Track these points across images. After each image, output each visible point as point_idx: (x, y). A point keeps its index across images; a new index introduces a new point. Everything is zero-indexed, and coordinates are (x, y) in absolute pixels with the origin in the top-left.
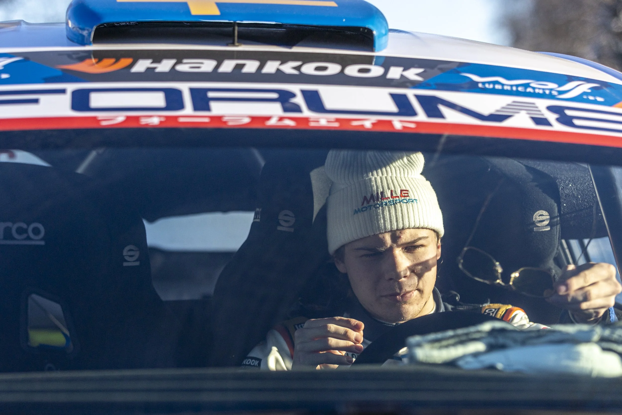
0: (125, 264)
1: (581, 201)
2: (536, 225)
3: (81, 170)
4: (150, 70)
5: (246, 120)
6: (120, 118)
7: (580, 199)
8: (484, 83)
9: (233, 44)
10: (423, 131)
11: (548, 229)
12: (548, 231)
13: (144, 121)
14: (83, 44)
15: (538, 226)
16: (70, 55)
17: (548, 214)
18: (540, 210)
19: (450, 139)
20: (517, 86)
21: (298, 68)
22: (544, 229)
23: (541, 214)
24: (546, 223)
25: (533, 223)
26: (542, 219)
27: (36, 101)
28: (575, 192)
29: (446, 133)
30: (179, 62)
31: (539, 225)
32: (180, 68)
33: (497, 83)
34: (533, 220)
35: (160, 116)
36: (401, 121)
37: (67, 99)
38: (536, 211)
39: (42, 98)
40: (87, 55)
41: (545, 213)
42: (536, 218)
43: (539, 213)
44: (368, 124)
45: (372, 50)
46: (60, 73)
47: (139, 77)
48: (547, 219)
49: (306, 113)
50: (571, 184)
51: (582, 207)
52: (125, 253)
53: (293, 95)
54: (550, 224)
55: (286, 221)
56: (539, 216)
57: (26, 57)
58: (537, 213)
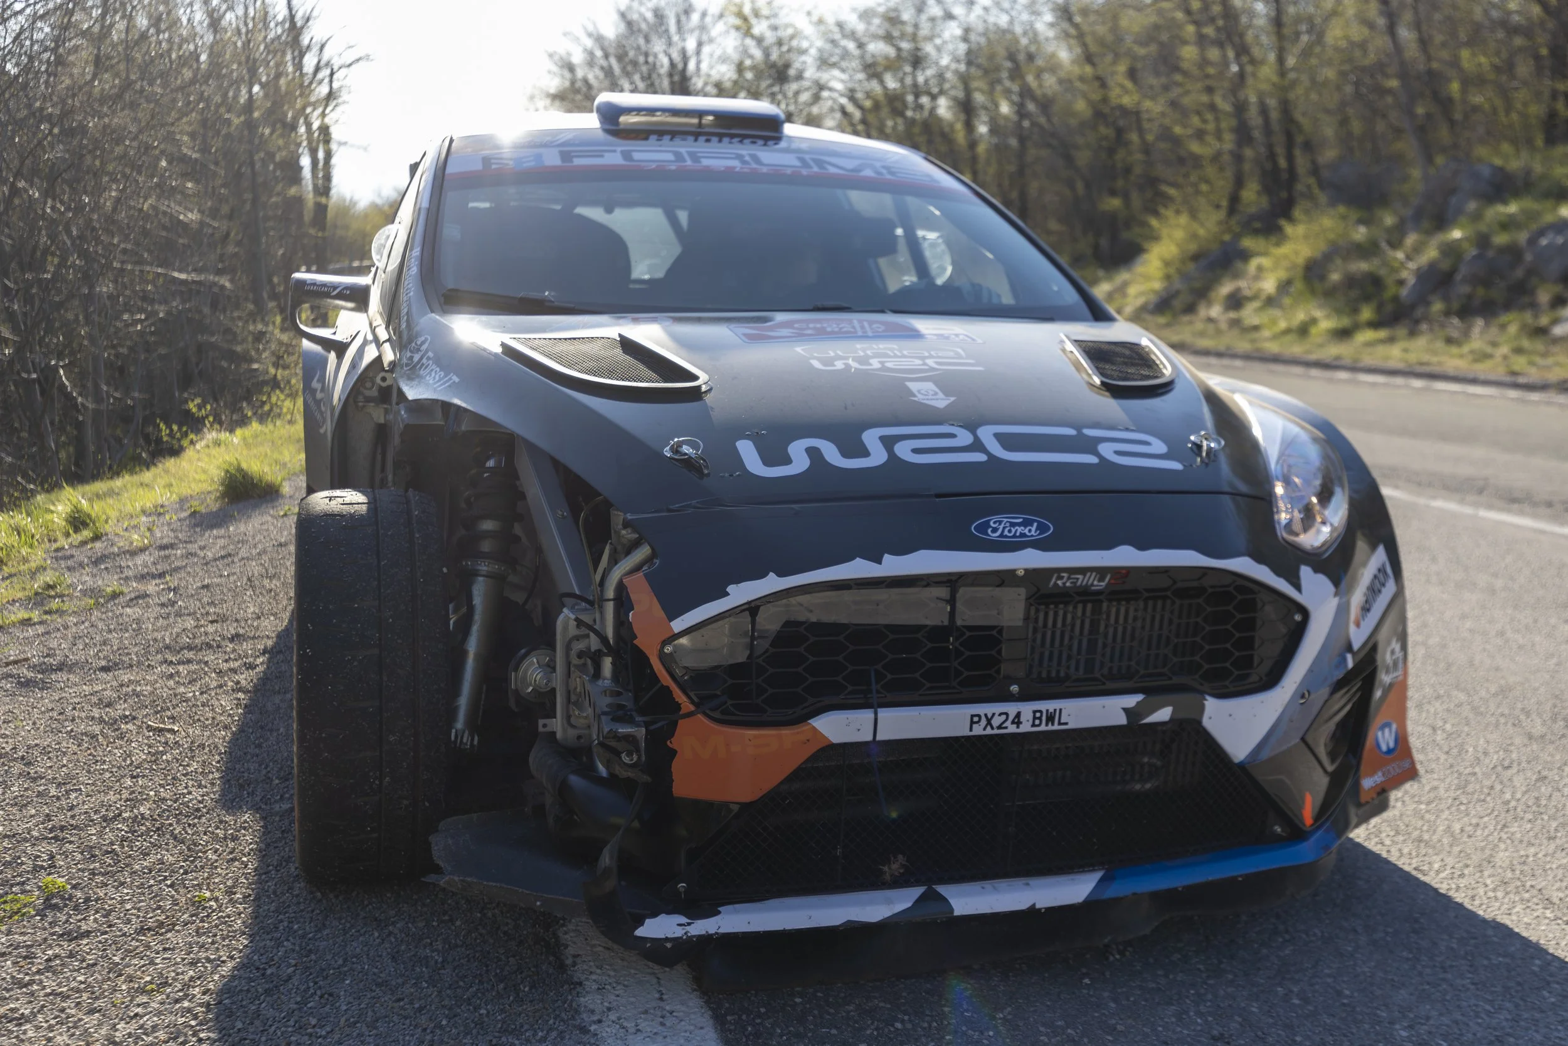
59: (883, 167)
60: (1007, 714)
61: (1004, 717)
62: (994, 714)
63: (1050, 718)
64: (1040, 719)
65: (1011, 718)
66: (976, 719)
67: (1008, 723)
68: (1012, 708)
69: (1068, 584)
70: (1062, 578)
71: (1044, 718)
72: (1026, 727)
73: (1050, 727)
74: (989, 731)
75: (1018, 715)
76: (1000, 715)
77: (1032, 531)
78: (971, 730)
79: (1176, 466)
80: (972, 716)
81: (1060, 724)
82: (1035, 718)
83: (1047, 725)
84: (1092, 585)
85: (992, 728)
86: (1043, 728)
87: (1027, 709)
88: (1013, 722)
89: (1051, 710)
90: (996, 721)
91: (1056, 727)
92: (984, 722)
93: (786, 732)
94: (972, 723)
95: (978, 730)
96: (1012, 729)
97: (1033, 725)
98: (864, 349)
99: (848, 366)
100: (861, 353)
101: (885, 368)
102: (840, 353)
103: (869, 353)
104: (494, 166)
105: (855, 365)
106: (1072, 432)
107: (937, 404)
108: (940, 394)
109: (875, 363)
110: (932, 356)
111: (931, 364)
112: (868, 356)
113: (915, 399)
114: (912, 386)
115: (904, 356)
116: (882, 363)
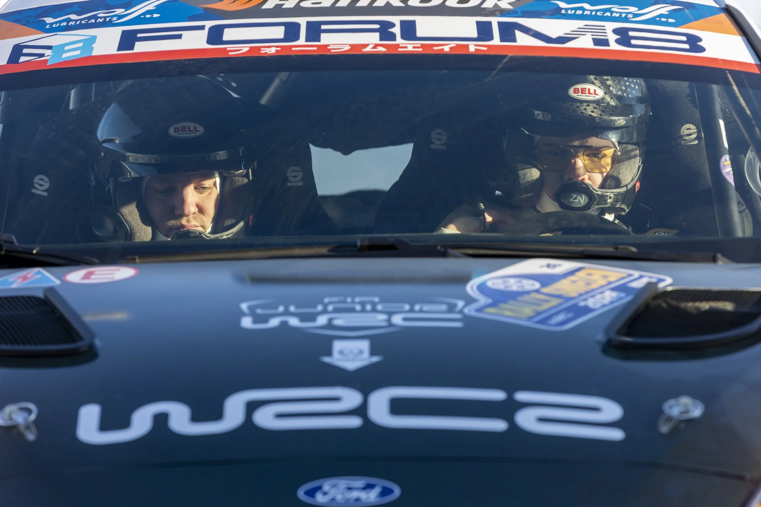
0: (289, 184)
1: (729, 115)
2: (684, 138)
3: (264, 100)
5: (347, 48)
6: (245, 49)
7: (728, 113)
8: (567, 9)
10: (491, 53)
11: (696, 142)
12: (696, 144)
13: (264, 51)
15: (686, 140)
17: (696, 128)
18: (687, 124)
19: (512, 59)
20: (597, 11)
22: (691, 142)
23: (689, 127)
24: (694, 136)
25: (681, 137)
26: (689, 133)
27: (179, 37)
28: (723, 106)
29: (510, 54)
31: (686, 138)
32: (304, 4)
34: (681, 134)
35: (277, 47)
36: (475, 45)
37: (204, 34)
38: (684, 125)
39: (184, 33)
41: (692, 126)
42: (683, 132)
43: (686, 127)
44: (447, 49)
46: (202, 12)
48: (694, 133)
49: (399, 40)
50: (721, 98)
51: (731, 120)
52: (288, 175)
53: (393, 25)
54: (698, 138)
55: (438, 139)
56: (687, 130)
58: (685, 126)
59: (616, 31)
77: (372, 497)
79: (617, 435)
98: (330, 303)
99: (284, 324)
100: (320, 308)
101: (330, 326)
102: (292, 309)
103: (330, 308)
104: (22, 59)
105: (294, 322)
106: (498, 395)
107: (351, 365)
108: (366, 354)
109: (322, 320)
110: (412, 310)
111: (397, 320)
112: (325, 311)
113: (327, 359)
114: (338, 345)
115: (374, 310)
116: (330, 320)
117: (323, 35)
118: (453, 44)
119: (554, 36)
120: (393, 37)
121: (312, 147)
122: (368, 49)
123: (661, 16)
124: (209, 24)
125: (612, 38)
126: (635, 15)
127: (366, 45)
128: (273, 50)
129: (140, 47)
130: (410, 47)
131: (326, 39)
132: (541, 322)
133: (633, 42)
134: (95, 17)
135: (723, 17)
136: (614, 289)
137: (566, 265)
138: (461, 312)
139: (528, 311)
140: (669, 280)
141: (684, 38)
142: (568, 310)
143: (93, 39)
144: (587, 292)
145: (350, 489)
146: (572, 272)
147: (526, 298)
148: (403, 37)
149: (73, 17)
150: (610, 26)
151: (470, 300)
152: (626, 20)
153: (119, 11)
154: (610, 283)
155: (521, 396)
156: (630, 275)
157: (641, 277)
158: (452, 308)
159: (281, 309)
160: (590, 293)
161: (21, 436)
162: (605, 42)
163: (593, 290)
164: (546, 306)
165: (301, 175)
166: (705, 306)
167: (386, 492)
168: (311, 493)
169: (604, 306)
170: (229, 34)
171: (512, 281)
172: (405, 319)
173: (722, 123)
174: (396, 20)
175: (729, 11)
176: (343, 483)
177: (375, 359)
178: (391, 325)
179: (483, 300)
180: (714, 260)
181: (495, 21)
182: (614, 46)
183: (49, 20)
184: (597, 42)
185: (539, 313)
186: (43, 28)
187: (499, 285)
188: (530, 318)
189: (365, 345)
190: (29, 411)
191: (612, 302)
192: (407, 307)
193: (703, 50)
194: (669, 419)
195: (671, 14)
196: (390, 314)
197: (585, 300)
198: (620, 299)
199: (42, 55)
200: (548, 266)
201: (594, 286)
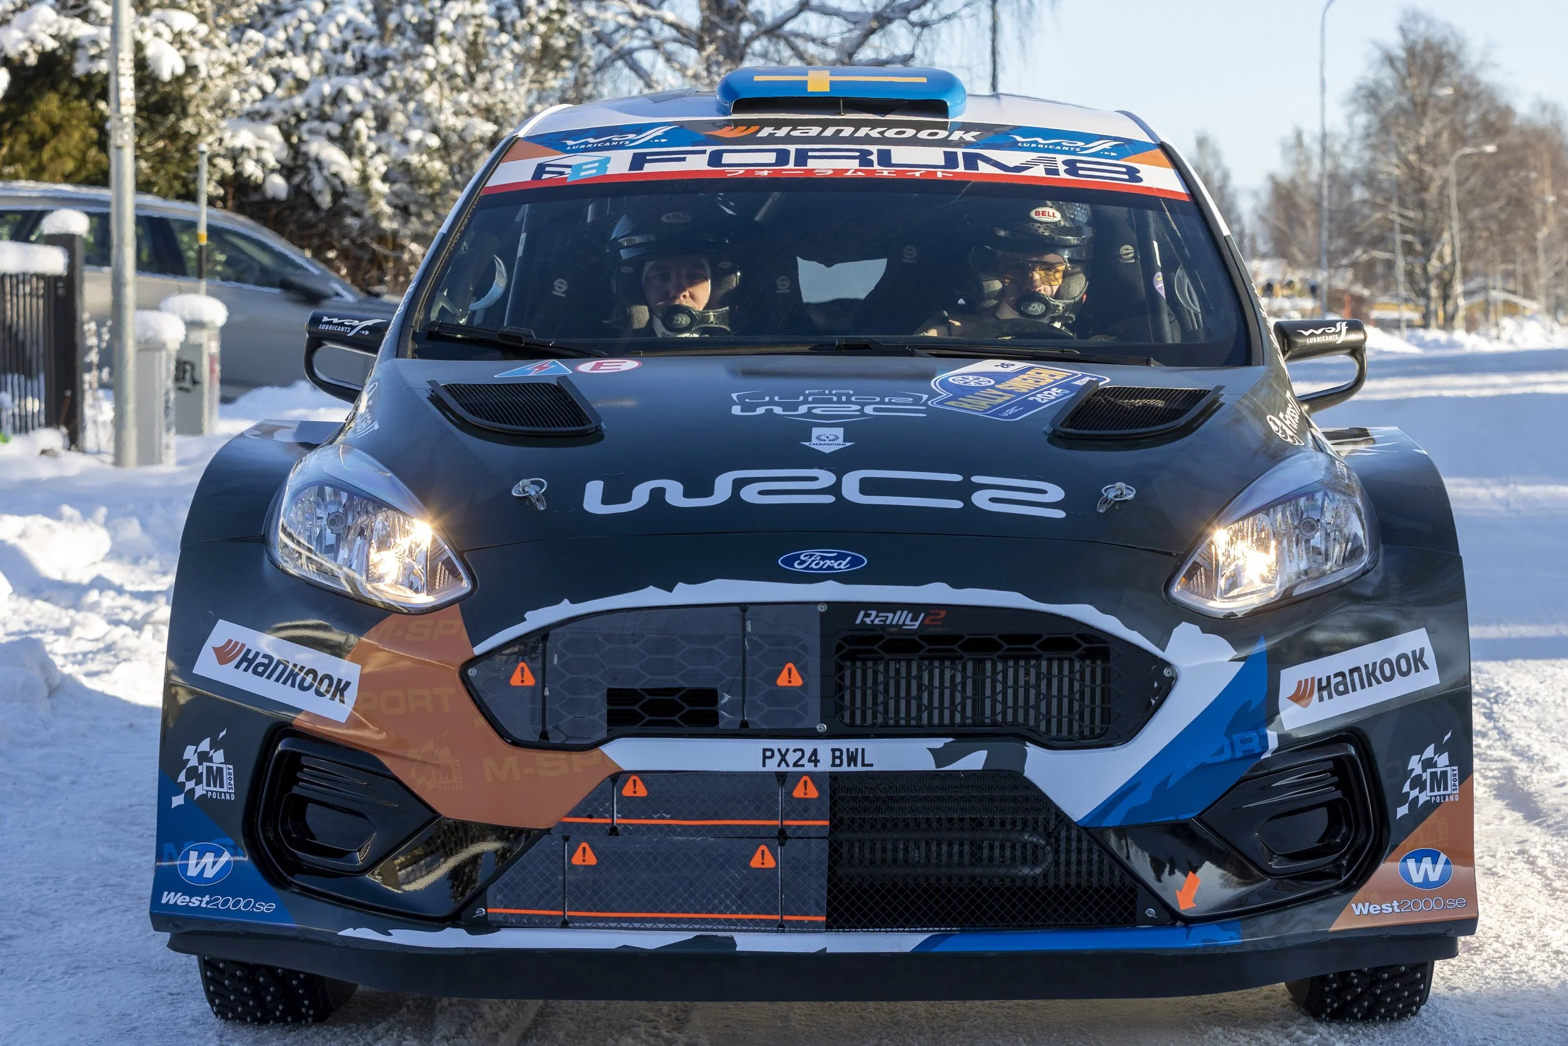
0: (778, 291)
1: (1162, 237)
2: (1122, 257)
3: (758, 218)
4: (771, 135)
5: (831, 172)
6: (741, 171)
8: (1023, 143)
9: (839, 114)
10: (956, 179)
12: (1133, 262)
13: (757, 173)
14: (726, 115)
15: (1124, 259)
16: (713, 123)
17: (1133, 249)
18: (1126, 245)
19: (975, 185)
20: (1049, 144)
21: (882, 133)
22: (1129, 261)
23: (1127, 248)
24: (1131, 255)
25: (1120, 256)
26: (1127, 253)
27: (684, 159)
28: (1157, 230)
29: (973, 181)
30: (794, 129)
31: (1124, 257)
32: (793, 133)
33: (1036, 142)
34: (1120, 253)
35: (769, 170)
36: (943, 172)
37: (706, 156)
38: (1122, 247)
39: (688, 157)
40: (728, 123)
41: (1129, 247)
42: (1122, 252)
43: (1124, 247)
44: (917, 174)
45: (947, 117)
46: (704, 138)
47: (763, 141)
48: (1132, 253)
49: (876, 167)
50: (1154, 222)
51: (1163, 241)
53: (871, 153)
54: (1135, 257)
55: (909, 255)
56: (1125, 250)
57: (681, 125)
59: (1065, 163)
60: (802, 750)
61: (799, 754)
62: (788, 750)
63: (852, 759)
64: (840, 758)
65: (807, 755)
66: (768, 754)
67: (804, 761)
68: (808, 746)
69: (877, 622)
70: (869, 615)
71: (845, 758)
72: (825, 765)
73: (852, 768)
74: (783, 768)
75: (815, 752)
76: (795, 751)
77: (843, 565)
78: (764, 765)
79: (1060, 514)
80: (765, 750)
81: (863, 765)
82: (834, 758)
83: (849, 765)
84: (904, 624)
85: (788, 765)
86: (844, 768)
87: (824, 748)
88: (810, 760)
89: (852, 749)
90: (792, 758)
91: (859, 768)
92: (777, 757)
93: (575, 757)
94: (765, 757)
95: (772, 766)
96: (809, 767)
97: (834, 765)
98: (810, 394)
99: (769, 412)
100: (801, 398)
101: (809, 414)
102: (777, 398)
103: (810, 399)
104: (545, 176)
105: (778, 410)
106: (957, 478)
107: (827, 449)
108: (841, 441)
109: (803, 409)
110: (882, 402)
111: (869, 410)
112: (805, 402)
113: (807, 444)
114: (816, 432)
115: (849, 401)
116: (810, 409)
117: (809, 161)
118: (924, 170)
119: (1011, 165)
120: (871, 163)
121: (799, 259)
122: (849, 173)
123: (1105, 150)
124: (710, 149)
125: (1062, 168)
126: (1083, 149)
127: (848, 170)
128: (765, 173)
129: (649, 168)
130: (886, 172)
131: (812, 164)
132: (994, 414)
133: (1080, 172)
134: (610, 141)
135: (1158, 152)
136: (1059, 387)
137: (1019, 365)
138: (925, 404)
139: (984, 404)
140: (1108, 380)
141: (1124, 170)
142: (1018, 404)
143: (608, 160)
144: (1037, 389)
145: (823, 558)
146: (1023, 371)
147: (982, 393)
148: (879, 164)
149: (591, 140)
150: (1060, 158)
151: (933, 394)
152: (1074, 153)
153: (631, 136)
154: (1056, 381)
155: (976, 479)
156: (1074, 375)
157: (1083, 376)
158: (917, 401)
159: (767, 399)
160: (1039, 390)
161: (533, 505)
162: (1056, 172)
163: (1042, 387)
164: (1000, 400)
165: (788, 284)
166: (1139, 402)
167: (855, 561)
168: (790, 562)
169: (1051, 401)
170: (727, 158)
171: (971, 378)
172: (875, 410)
173: (1155, 244)
174: (874, 149)
175: (1164, 147)
176: (818, 554)
177: (848, 444)
178: (863, 414)
179: (944, 394)
180: (1148, 363)
181: (960, 151)
182: (1063, 175)
183: (570, 143)
184: (1048, 171)
185: (994, 406)
186: (563, 149)
187: (959, 381)
188: (985, 411)
189: (840, 432)
190: (541, 485)
191: (1057, 398)
192: (878, 399)
193: (1140, 180)
194: (1106, 501)
195: (1113, 148)
196: (863, 405)
197: (1034, 395)
198: (1066, 395)
199: (563, 173)
200: (1002, 365)
201: (1042, 384)
